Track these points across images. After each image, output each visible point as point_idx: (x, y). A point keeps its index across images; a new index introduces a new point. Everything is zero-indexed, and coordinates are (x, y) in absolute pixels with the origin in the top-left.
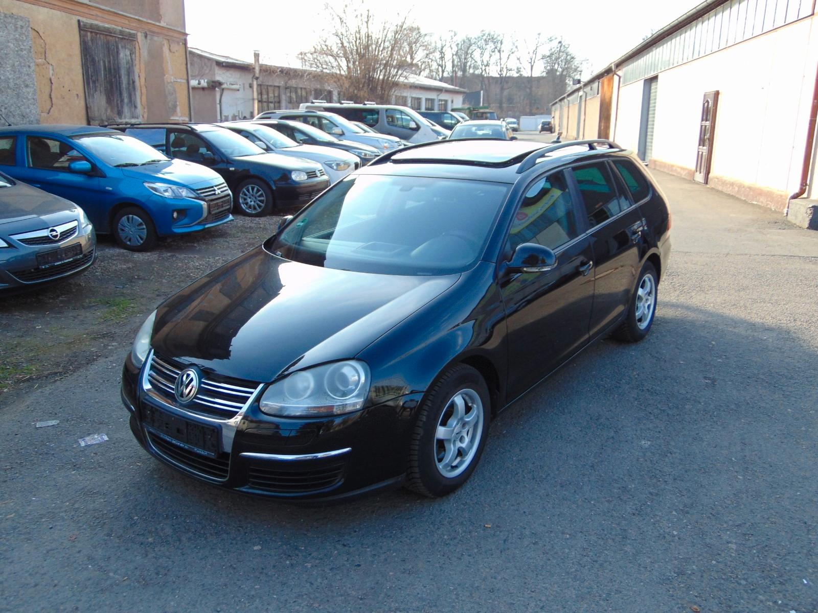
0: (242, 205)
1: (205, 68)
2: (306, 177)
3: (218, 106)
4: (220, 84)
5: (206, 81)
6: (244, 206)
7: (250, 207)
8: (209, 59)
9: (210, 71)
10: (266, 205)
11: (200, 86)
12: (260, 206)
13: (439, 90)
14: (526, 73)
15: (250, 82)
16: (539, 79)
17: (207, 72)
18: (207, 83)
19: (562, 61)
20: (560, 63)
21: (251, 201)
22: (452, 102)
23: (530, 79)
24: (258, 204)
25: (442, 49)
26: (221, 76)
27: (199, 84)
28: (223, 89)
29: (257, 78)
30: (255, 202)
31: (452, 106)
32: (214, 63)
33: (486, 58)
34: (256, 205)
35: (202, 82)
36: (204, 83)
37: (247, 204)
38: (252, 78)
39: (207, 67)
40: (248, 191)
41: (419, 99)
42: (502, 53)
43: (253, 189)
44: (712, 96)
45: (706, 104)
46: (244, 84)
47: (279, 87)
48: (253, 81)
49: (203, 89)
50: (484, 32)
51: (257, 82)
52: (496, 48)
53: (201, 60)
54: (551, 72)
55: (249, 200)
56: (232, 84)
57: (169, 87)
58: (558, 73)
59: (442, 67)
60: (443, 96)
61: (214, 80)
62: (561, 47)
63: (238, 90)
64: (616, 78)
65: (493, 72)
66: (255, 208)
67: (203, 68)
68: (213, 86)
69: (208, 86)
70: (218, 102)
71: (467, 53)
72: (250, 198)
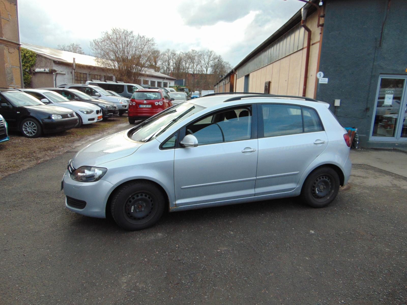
0: (24, 132)
1: (48, 63)
2: (61, 117)
3: (54, 81)
4: (55, 71)
5: (48, 69)
6: (25, 132)
7: (29, 133)
8: (50, 59)
9: (50, 64)
10: (37, 132)
11: (45, 72)
12: (34, 133)
13: (163, 78)
14: (205, 72)
15: (71, 71)
16: (210, 75)
17: (49, 65)
18: (49, 70)
19: (219, 68)
20: (219, 69)
21: (29, 130)
22: (170, 83)
23: (206, 75)
24: (33, 131)
25: (169, 61)
26: (55, 68)
27: (45, 71)
28: (57, 74)
29: (74, 69)
30: (31, 130)
31: (170, 85)
32: (52, 62)
33: (187, 65)
34: (32, 132)
35: (46, 69)
36: (47, 70)
37: (27, 131)
38: (72, 69)
39: (49, 63)
40: (27, 124)
41: (154, 82)
42: (194, 63)
43: (30, 123)
44: (268, 83)
45: (266, 87)
46: (68, 72)
47: (86, 74)
48: (72, 70)
49: (47, 73)
50: (187, 55)
51: (74, 71)
52: (192, 61)
53: (46, 60)
54: (215, 72)
55: (28, 129)
56: (62, 72)
57: (8, 70)
58: (218, 73)
59: (168, 68)
60: (166, 81)
61: (52, 69)
62: (219, 62)
63: (65, 74)
64: (235, 75)
65: (191, 71)
66: (31, 133)
67: (47, 63)
68: (51, 72)
69: (49, 72)
70: (54, 79)
71: (179, 63)
72: (28, 128)
